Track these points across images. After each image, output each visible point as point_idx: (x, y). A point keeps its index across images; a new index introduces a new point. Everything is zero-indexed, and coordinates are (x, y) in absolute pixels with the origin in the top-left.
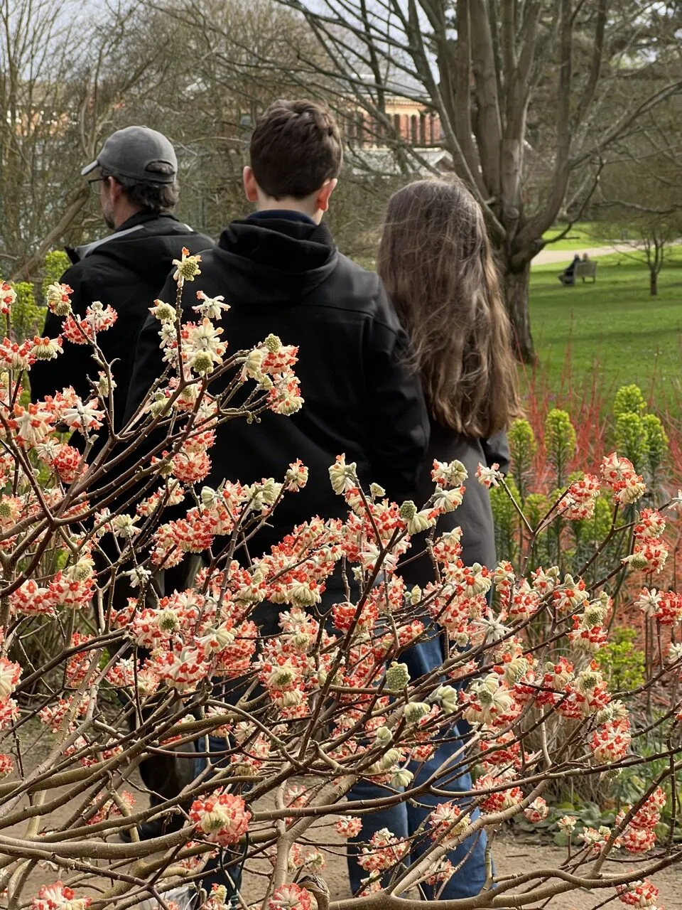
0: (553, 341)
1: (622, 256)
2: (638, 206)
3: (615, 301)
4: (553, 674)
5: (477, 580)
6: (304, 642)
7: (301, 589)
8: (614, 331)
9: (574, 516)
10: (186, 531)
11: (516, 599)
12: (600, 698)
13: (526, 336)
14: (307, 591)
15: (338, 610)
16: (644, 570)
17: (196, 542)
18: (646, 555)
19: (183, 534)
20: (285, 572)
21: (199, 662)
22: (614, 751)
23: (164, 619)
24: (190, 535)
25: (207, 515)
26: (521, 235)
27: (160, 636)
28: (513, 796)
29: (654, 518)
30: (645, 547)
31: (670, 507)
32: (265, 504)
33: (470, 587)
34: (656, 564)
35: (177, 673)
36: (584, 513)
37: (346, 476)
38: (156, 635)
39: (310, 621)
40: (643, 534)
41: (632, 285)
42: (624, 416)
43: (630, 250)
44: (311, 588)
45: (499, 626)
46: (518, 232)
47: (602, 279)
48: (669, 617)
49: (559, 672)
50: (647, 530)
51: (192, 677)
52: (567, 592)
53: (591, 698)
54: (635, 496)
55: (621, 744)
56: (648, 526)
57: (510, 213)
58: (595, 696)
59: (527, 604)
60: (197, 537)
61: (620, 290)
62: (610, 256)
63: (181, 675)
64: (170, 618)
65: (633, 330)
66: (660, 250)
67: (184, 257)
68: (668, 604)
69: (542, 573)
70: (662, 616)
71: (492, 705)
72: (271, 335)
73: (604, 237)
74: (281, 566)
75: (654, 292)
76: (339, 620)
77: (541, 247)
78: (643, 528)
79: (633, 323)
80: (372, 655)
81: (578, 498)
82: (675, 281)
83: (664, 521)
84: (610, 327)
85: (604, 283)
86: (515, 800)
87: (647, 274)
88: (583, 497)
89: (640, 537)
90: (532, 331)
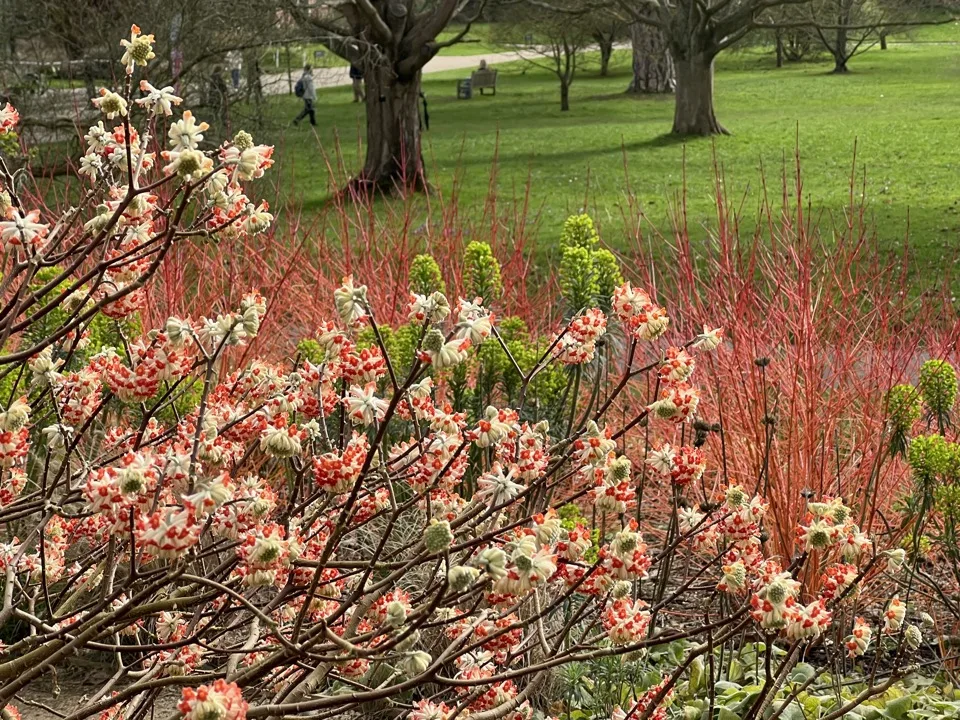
0: (447, 164)
1: (527, 64)
2: (546, 5)
3: (521, 117)
4: (566, 542)
5: (493, 426)
6: (264, 509)
7: (278, 436)
8: (520, 152)
9: (571, 359)
10: (126, 376)
11: (523, 453)
12: (640, 563)
13: (416, 158)
14: (285, 438)
15: (319, 462)
16: (672, 419)
17: (139, 389)
18: (674, 401)
19: (122, 379)
20: (231, 425)
21: (189, 525)
22: (633, 631)
23: (126, 480)
24: (132, 380)
25: (151, 357)
26: (410, 37)
27: (120, 500)
28: (506, 690)
29: (682, 357)
30: (673, 392)
31: (694, 346)
32: (242, 338)
33: (485, 434)
34: (686, 411)
35: (163, 538)
36: (583, 356)
37: (356, 301)
38: (117, 499)
39: (263, 487)
40: (669, 377)
41: (539, 98)
42: (571, 250)
43: (535, 55)
44: (291, 435)
45: (510, 484)
46: (405, 34)
47: (503, 91)
48: (685, 476)
49: (574, 540)
50: (674, 372)
51: (182, 543)
52: (591, 441)
53: (629, 562)
54: (657, 332)
55: (642, 622)
56: (675, 367)
57: (396, 10)
58: (634, 560)
59: (536, 460)
60: (140, 383)
61: (524, 104)
62: (512, 63)
63: (168, 541)
64: (135, 478)
65: (543, 151)
66: (571, 57)
67: (134, 37)
68: (685, 459)
69: (529, 428)
70: (678, 475)
71: (532, 572)
72: (242, 132)
73: (505, 41)
74: (226, 419)
75: (565, 107)
76: (321, 475)
77: (434, 51)
78: (669, 370)
79: (542, 143)
80: (327, 529)
81: (580, 337)
82: (589, 95)
83: (693, 361)
84: (516, 149)
85: (506, 95)
86: (508, 695)
87: (557, 85)
88: (586, 336)
89: (666, 381)
90: (424, 152)
